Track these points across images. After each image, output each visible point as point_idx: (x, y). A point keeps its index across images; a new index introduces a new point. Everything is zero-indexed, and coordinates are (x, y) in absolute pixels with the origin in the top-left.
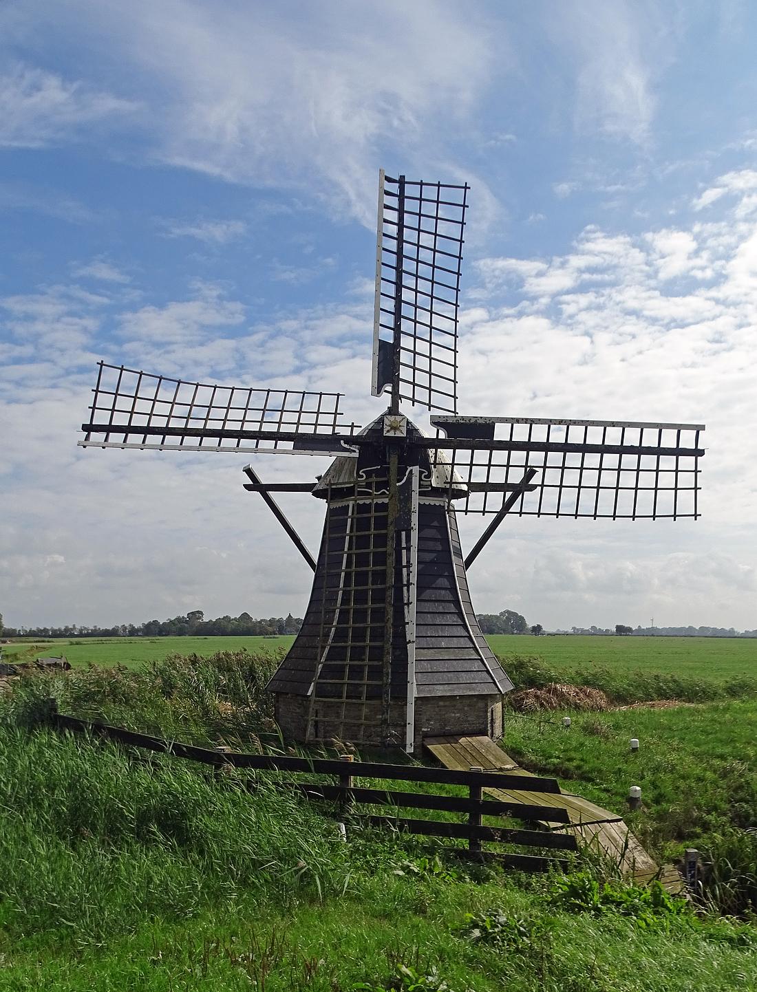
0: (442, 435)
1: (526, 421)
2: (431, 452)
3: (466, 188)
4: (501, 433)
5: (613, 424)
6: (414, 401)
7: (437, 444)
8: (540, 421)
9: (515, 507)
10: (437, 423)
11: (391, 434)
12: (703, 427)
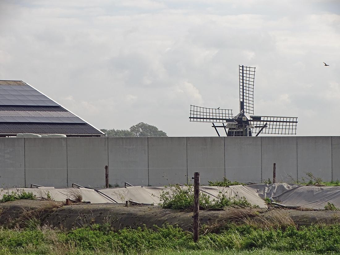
0: (252, 119)
1: (267, 117)
2: (249, 122)
3: (255, 68)
4: (262, 119)
5: (282, 117)
6: (246, 112)
7: (251, 121)
8: (269, 117)
9: (261, 132)
10: (251, 117)
11: (244, 120)
12: (297, 118)
